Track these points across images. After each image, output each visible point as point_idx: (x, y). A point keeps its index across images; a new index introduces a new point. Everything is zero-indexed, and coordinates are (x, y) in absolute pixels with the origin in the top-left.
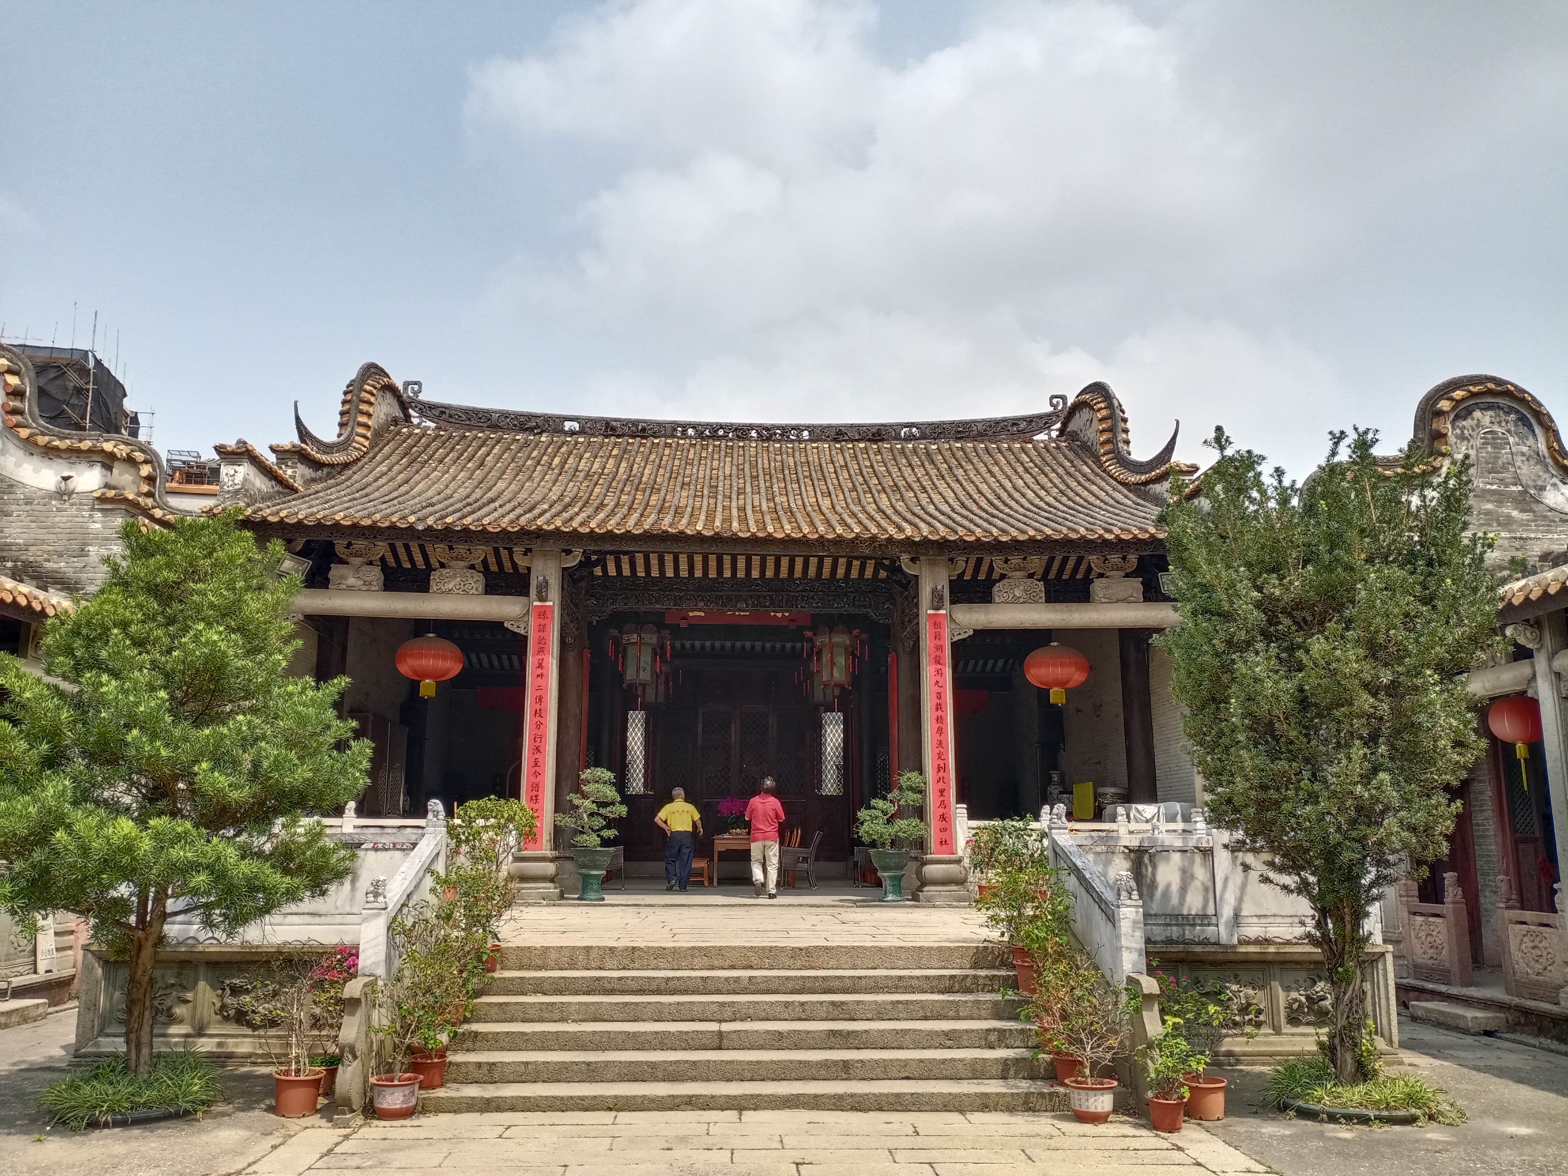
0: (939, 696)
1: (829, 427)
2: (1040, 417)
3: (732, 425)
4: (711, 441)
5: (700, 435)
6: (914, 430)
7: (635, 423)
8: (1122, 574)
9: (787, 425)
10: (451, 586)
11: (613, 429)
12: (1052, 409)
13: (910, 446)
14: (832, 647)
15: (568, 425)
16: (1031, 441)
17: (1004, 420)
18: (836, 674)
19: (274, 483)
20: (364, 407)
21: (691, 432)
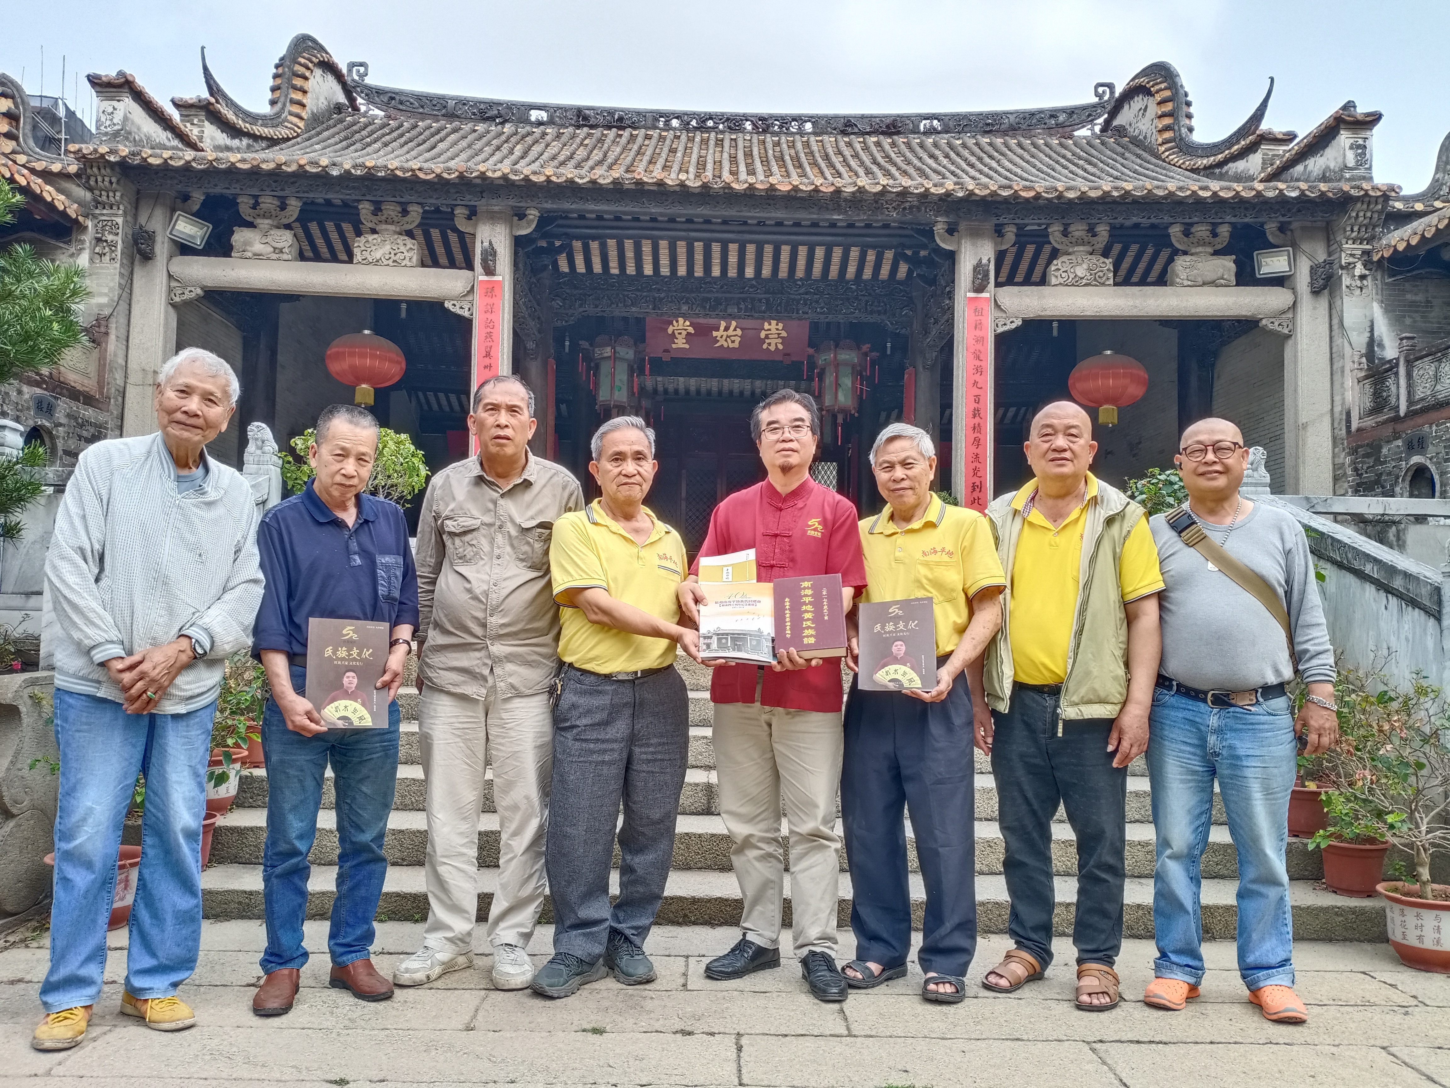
0: (977, 399)
1: (836, 117)
2: (1084, 108)
3: (723, 114)
4: (698, 133)
5: (686, 126)
6: (935, 122)
7: (611, 112)
8: (1210, 250)
9: (787, 115)
10: (378, 255)
11: (586, 118)
12: (1097, 99)
13: (931, 140)
14: (837, 365)
15: (535, 115)
16: (1071, 137)
17: (1041, 111)
18: (841, 397)
19: (170, 135)
20: (298, 82)
21: (675, 123)
